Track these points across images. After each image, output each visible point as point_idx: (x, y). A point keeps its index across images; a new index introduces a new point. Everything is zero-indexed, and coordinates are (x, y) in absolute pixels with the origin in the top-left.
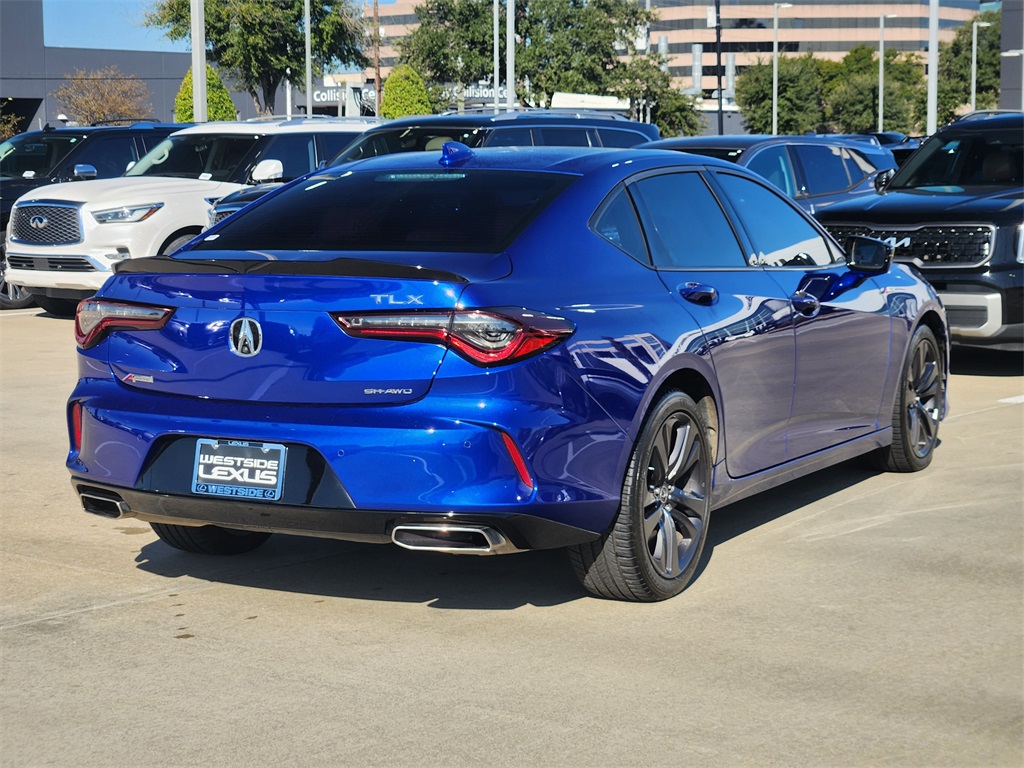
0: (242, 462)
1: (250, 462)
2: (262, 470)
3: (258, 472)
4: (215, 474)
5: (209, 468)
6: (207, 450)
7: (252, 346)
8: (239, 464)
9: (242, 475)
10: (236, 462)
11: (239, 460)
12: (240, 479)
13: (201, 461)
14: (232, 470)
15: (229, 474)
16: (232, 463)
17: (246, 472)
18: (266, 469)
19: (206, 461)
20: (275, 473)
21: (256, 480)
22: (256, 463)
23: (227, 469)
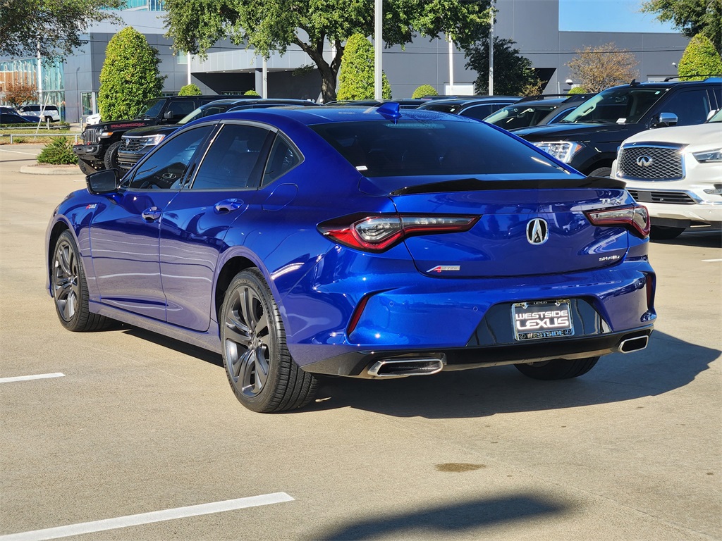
0: (544, 315)
1: (549, 314)
2: (558, 318)
3: (555, 319)
4: (529, 326)
5: (523, 323)
6: (519, 311)
7: (541, 237)
8: (542, 316)
9: (545, 323)
10: (540, 315)
11: (542, 313)
12: (545, 326)
13: (517, 318)
14: (538, 321)
15: (537, 324)
16: (538, 317)
17: (548, 321)
18: (561, 317)
19: (521, 318)
20: (566, 318)
21: (556, 325)
22: (553, 314)
23: (535, 321)
